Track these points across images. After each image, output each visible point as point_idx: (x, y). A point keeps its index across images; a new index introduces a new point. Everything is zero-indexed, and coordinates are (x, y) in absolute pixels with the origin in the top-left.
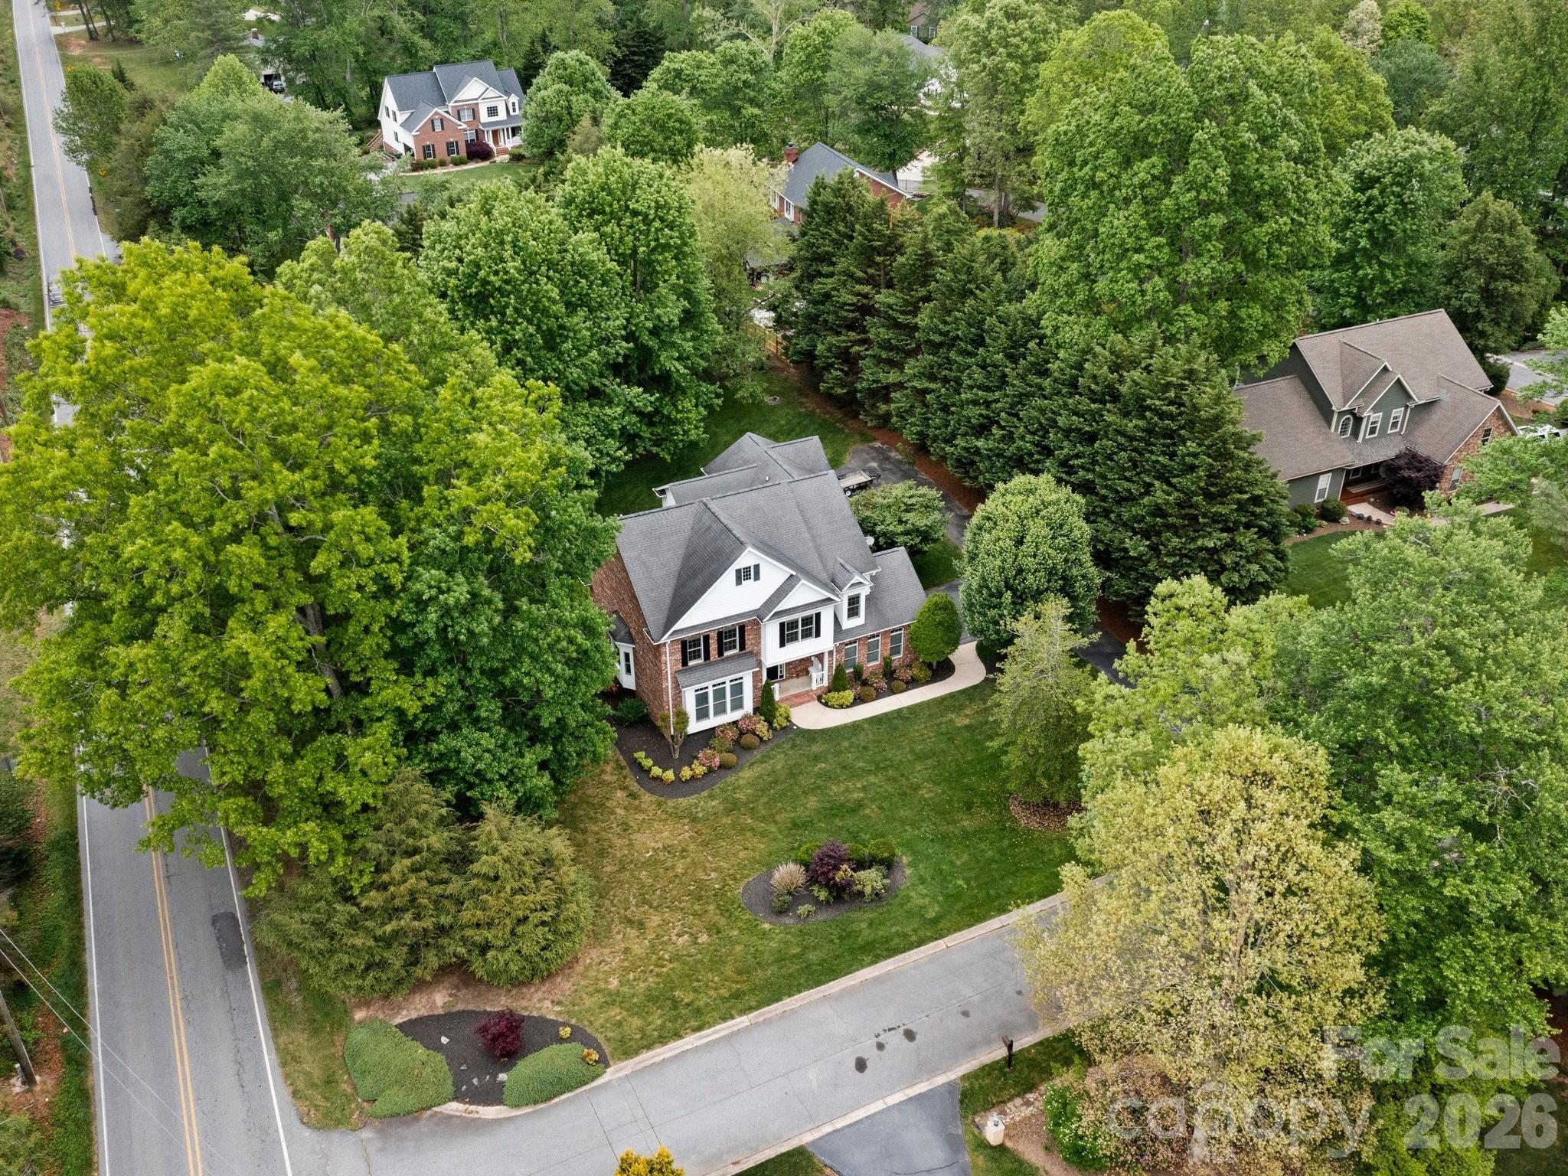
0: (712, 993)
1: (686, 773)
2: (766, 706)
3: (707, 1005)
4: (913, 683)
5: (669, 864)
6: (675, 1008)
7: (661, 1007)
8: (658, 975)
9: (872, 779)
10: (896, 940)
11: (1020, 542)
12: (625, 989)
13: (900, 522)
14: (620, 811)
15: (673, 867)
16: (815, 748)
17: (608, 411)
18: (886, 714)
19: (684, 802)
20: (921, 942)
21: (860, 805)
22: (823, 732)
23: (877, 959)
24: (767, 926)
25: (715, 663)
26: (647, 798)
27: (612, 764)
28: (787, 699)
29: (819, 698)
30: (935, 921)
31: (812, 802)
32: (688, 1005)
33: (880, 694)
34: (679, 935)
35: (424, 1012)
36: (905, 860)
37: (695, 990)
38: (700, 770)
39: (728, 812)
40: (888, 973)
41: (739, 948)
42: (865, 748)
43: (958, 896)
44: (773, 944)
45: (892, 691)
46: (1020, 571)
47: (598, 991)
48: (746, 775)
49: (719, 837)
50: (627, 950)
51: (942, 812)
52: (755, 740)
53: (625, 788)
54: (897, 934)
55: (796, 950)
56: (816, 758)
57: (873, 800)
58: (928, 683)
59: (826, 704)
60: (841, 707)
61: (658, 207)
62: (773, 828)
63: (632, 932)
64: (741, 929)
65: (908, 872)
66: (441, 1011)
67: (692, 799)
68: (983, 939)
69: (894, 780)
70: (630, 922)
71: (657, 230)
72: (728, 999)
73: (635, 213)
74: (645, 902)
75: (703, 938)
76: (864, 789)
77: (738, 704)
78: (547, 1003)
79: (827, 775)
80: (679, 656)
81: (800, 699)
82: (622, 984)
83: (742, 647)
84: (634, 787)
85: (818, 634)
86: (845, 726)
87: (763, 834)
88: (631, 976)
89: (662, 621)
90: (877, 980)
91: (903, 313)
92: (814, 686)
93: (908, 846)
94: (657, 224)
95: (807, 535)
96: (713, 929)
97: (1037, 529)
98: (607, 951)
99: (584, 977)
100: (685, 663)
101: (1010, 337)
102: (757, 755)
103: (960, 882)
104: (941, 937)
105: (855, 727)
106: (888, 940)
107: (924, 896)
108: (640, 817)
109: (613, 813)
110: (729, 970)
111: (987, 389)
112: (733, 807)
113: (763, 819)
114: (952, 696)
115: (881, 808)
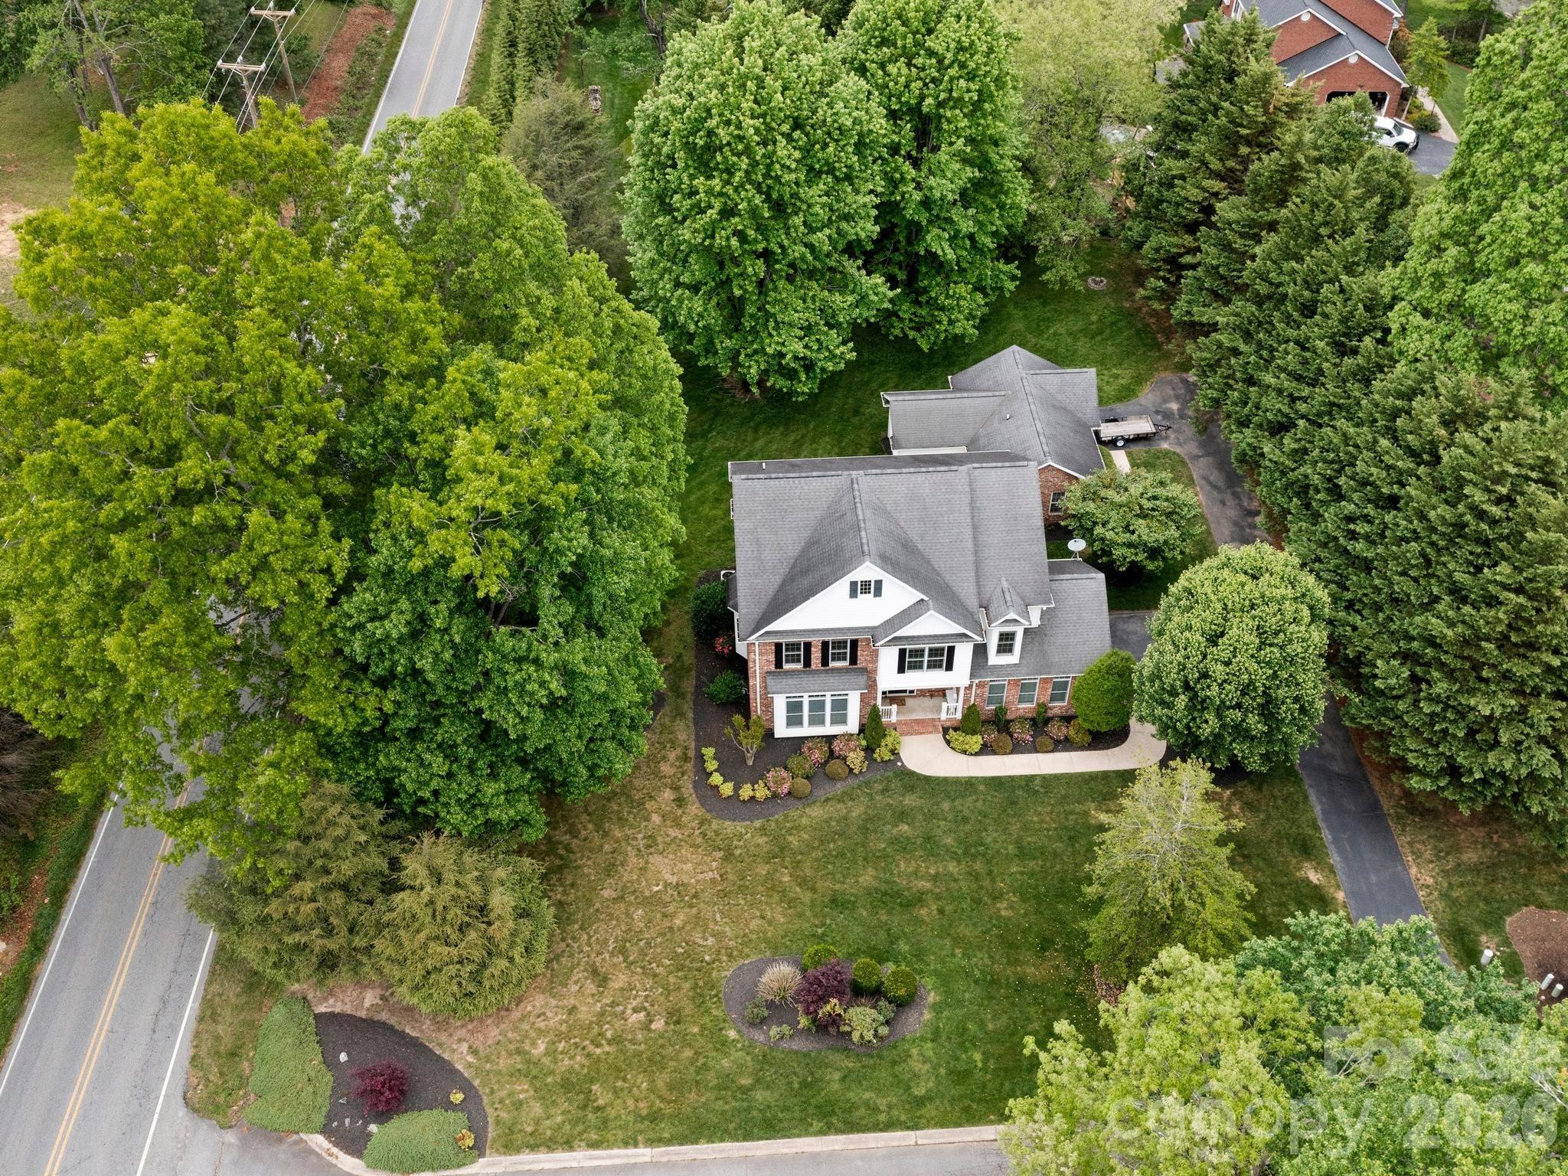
0: (630, 1102)
1: (746, 792)
2: (873, 729)
3: (618, 1117)
4: (1064, 744)
5: (671, 909)
6: (585, 1107)
7: (570, 1101)
8: (589, 1055)
9: (952, 867)
10: (862, 1111)
11: (1213, 639)
12: (546, 1061)
13: (1126, 528)
14: (656, 819)
15: (673, 915)
16: (909, 800)
17: (838, 297)
18: (1012, 778)
19: (730, 827)
20: (889, 1126)
21: (919, 899)
22: (928, 779)
23: (828, 1129)
24: (732, 1034)
25: (817, 672)
26: (694, 808)
27: (679, 751)
28: (906, 723)
29: (945, 731)
30: (920, 1102)
31: (868, 877)
32: (598, 1109)
33: (1017, 748)
34: (635, 1010)
35: (348, 1009)
36: (932, 998)
37: (616, 1092)
38: (761, 793)
39: (769, 858)
40: (831, 1154)
41: (688, 1053)
42: (965, 820)
43: (961, 1076)
44: (725, 1063)
45: (1035, 749)
46: (1205, 675)
47: (518, 1052)
48: (816, 812)
49: (743, 889)
50: (573, 1010)
51: (1009, 943)
52: (842, 771)
53: (676, 788)
54: (867, 1104)
55: (746, 1081)
56: (902, 816)
57: (938, 897)
58: (1082, 748)
59: (948, 742)
60: (964, 752)
61: (961, 49)
62: (807, 897)
63: (590, 987)
64: (703, 1028)
65: (927, 1016)
66: (363, 1014)
67: (740, 827)
68: (964, 1148)
69: (977, 878)
70: (595, 972)
71: (952, 79)
72: (643, 1119)
73: (931, 53)
74: (622, 951)
75: (658, 1024)
76: (935, 878)
77: (840, 718)
78: (464, 1047)
79: (902, 846)
80: (772, 657)
81: (920, 727)
82: (547, 1053)
83: (854, 660)
84: (688, 790)
85: (949, 667)
86: (956, 781)
87: (792, 903)
88: (561, 1046)
89: (757, 617)
90: (815, 1158)
91: (1242, 235)
92: (944, 716)
93: (945, 980)
94: (952, 72)
95: (970, 545)
96: (675, 1017)
97: (1241, 631)
98: (554, 1002)
99: (515, 1029)
100: (779, 664)
101: (1344, 320)
102: (839, 787)
103: (978, 1056)
104: (915, 1127)
105: (968, 785)
106: (852, 1107)
107: (926, 1060)
108: (673, 832)
109: (647, 819)
110: (662, 1080)
111: (1299, 378)
112: (780, 851)
113: (803, 882)
114: (1105, 775)
115: (941, 911)
